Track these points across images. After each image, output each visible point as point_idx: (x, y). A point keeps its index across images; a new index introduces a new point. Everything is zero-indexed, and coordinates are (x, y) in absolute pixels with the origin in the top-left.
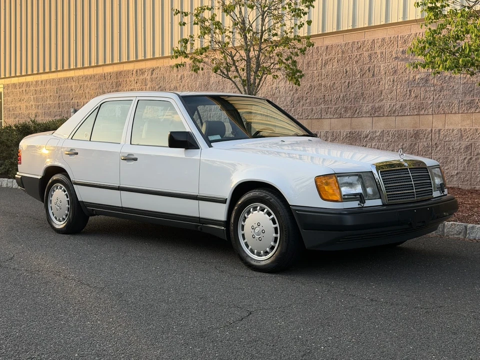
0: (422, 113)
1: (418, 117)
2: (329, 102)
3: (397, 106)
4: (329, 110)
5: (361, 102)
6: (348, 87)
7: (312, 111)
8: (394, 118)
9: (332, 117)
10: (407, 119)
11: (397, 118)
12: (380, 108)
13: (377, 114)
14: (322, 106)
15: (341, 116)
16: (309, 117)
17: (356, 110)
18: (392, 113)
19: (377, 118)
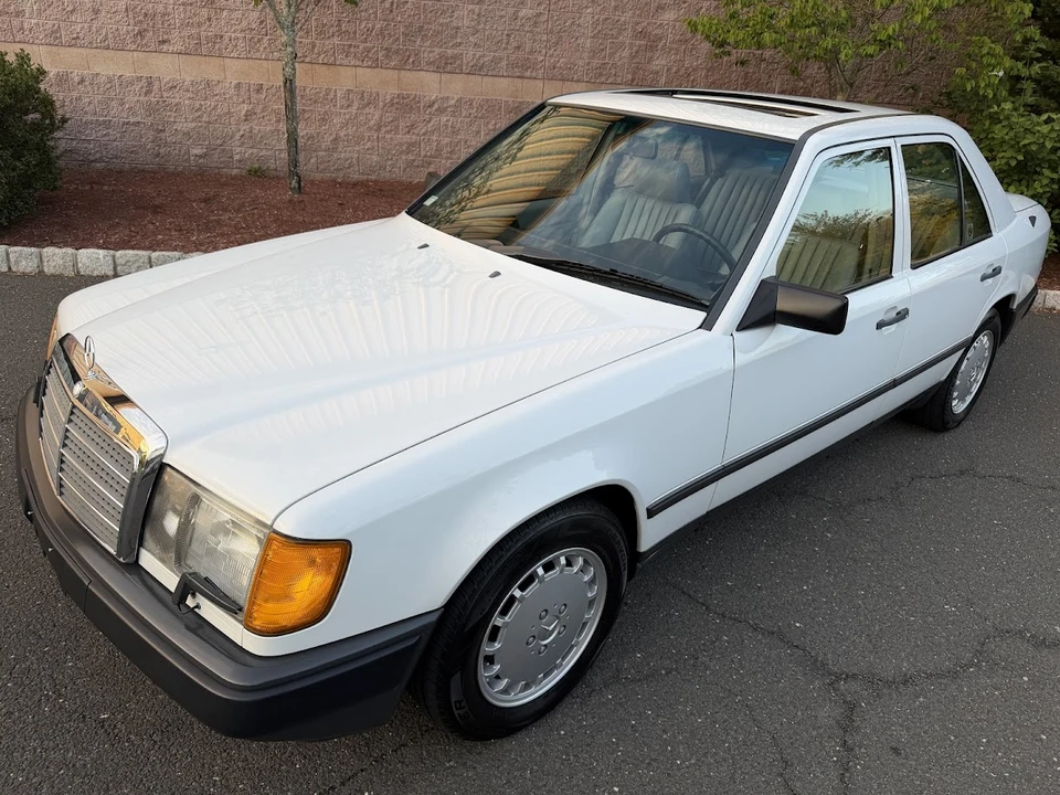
0: (528, 74)
1: (520, 81)
2: (352, 36)
3: (486, 59)
4: (352, 50)
5: (418, 43)
6: (391, 11)
7: (313, 47)
8: (480, 78)
9: (358, 63)
10: (504, 82)
11: (486, 79)
12: (455, 57)
13: (449, 68)
14: (336, 40)
15: (376, 65)
16: (308, 60)
17: (409, 56)
18: (477, 70)
19: (449, 76)
